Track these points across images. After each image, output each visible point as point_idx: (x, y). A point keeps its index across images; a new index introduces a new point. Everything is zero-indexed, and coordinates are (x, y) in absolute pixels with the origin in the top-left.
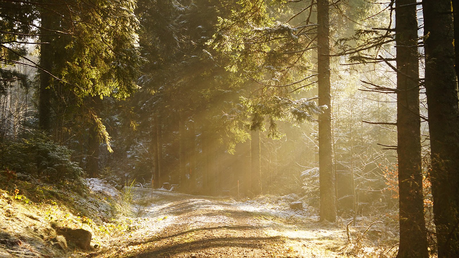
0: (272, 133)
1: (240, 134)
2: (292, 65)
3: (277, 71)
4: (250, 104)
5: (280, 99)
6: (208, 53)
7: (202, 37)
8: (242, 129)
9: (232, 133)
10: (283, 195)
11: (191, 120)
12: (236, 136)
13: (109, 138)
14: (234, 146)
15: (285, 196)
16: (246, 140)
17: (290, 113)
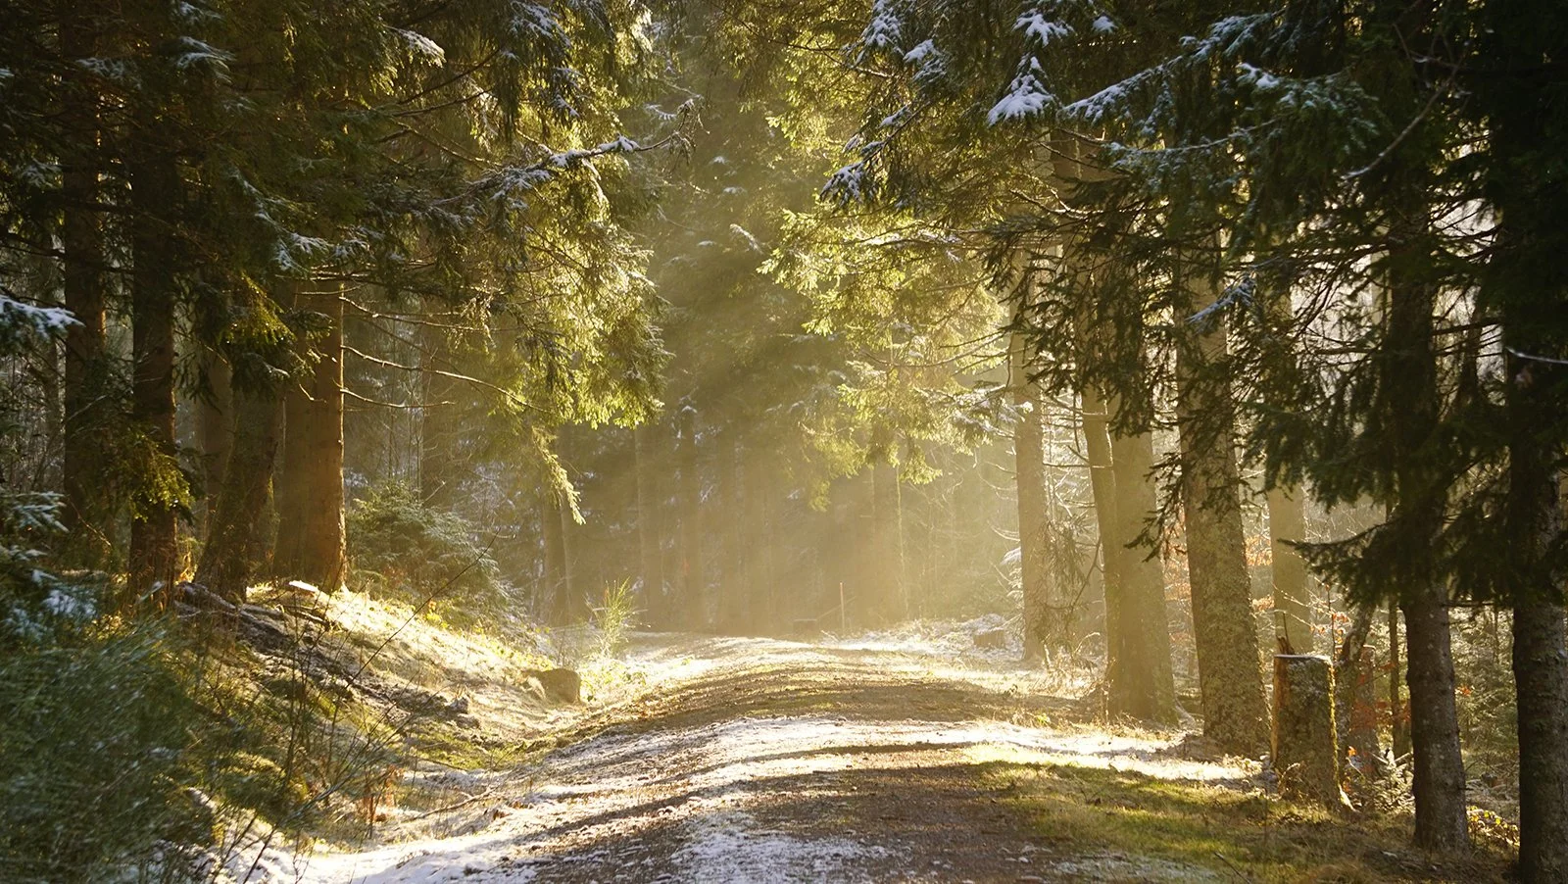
0: (912, 470)
1: (841, 453)
2: (955, 313)
3: (919, 334)
4: (862, 402)
5: (927, 395)
6: (746, 234)
7: (728, 190)
8: (848, 440)
9: (819, 452)
10: (964, 620)
11: (688, 407)
12: (829, 458)
13: (576, 493)
14: (824, 486)
15: (972, 621)
16: (859, 470)
17: (950, 426)
